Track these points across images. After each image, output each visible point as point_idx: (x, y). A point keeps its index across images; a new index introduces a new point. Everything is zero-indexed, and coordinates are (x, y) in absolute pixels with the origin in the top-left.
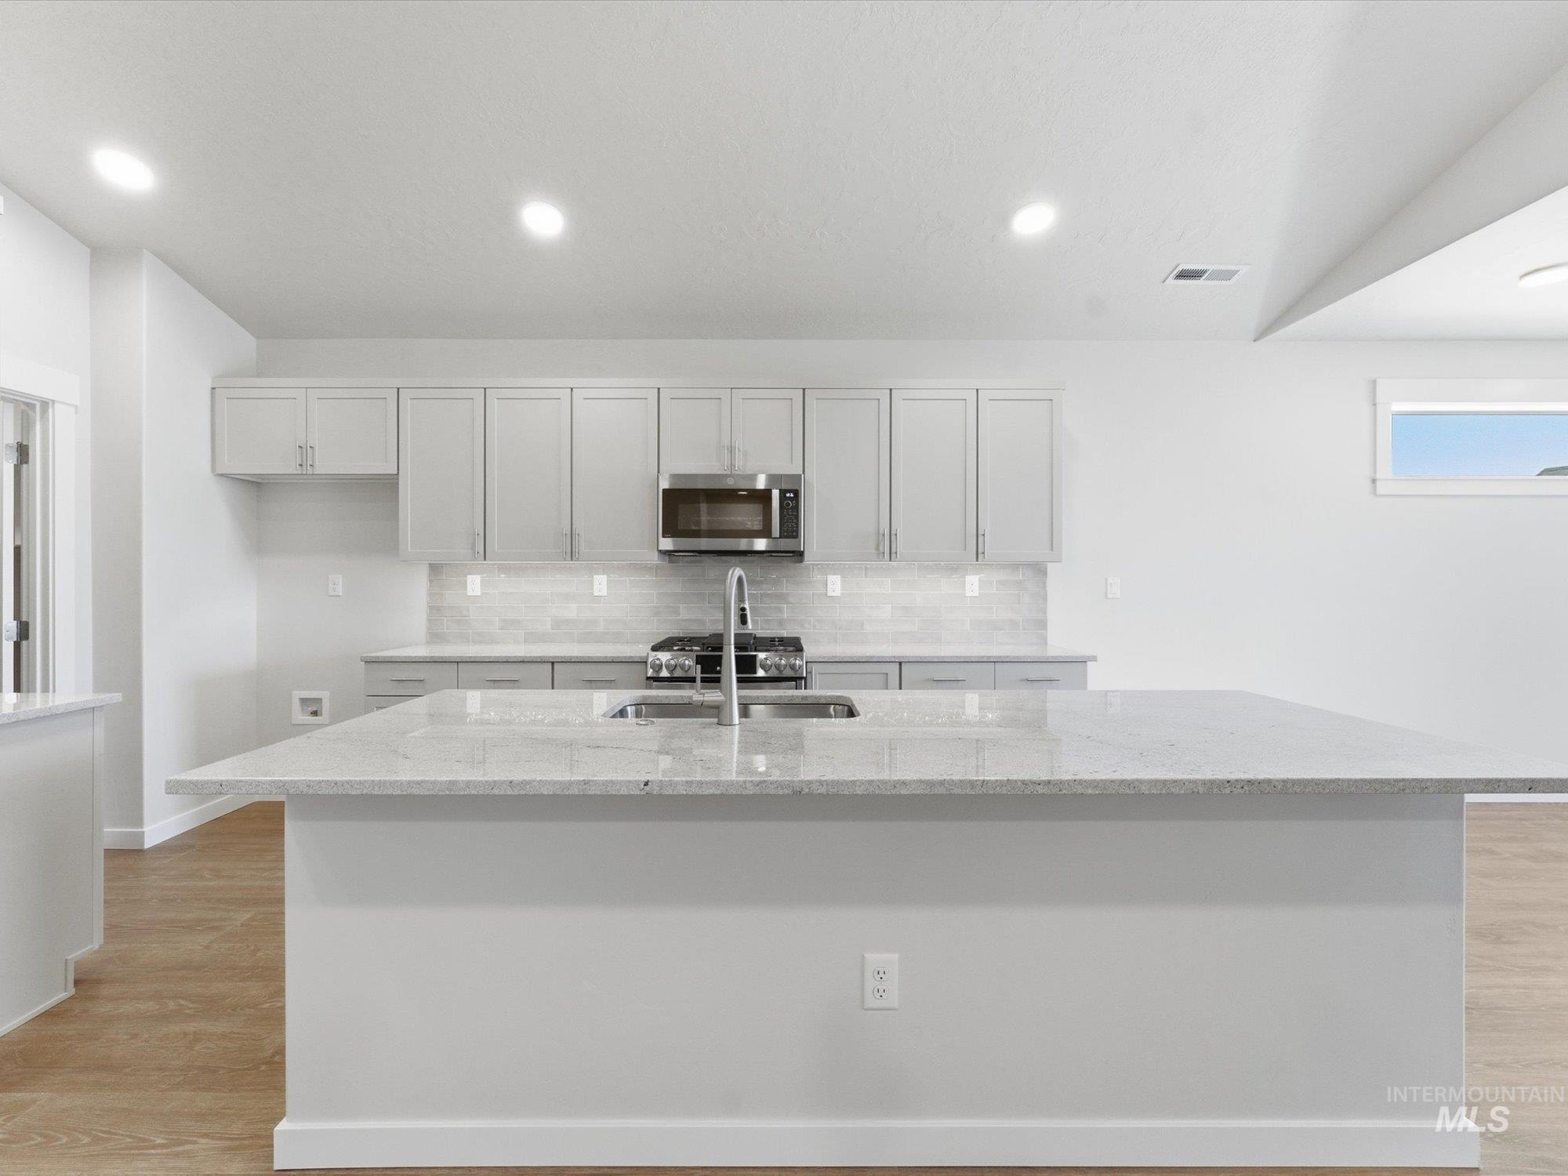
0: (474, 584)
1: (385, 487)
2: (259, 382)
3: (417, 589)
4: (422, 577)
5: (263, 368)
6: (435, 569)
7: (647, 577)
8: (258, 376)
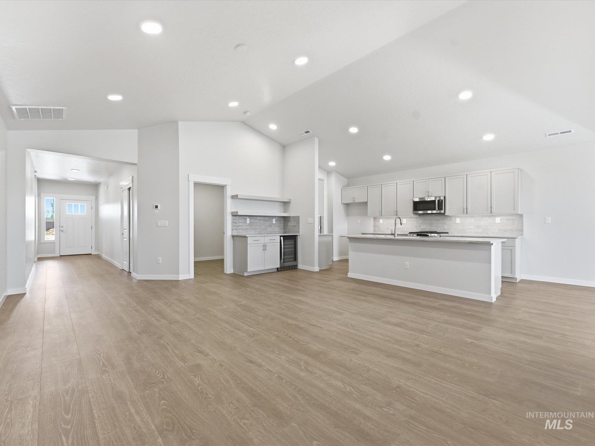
0: (381, 221)
1: (365, 204)
2: (348, 188)
3: (371, 222)
4: (372, 220)
5: (348, 185)
6: (374, 218)
7: (414, 219)
8: (348, 187)
